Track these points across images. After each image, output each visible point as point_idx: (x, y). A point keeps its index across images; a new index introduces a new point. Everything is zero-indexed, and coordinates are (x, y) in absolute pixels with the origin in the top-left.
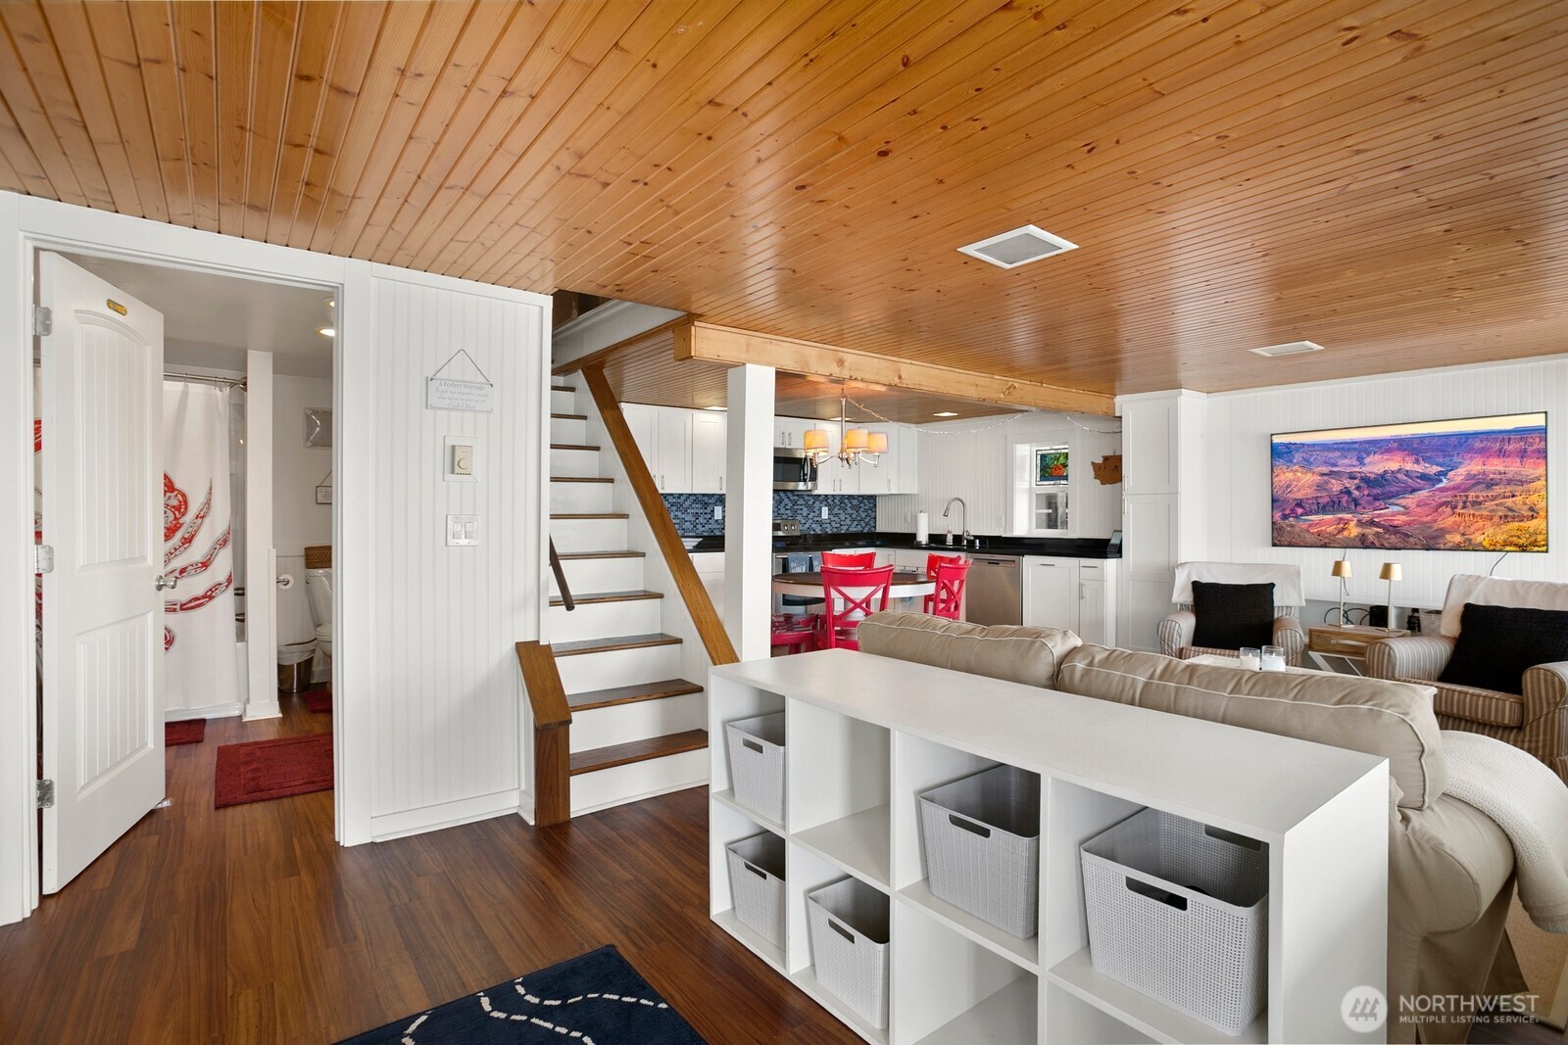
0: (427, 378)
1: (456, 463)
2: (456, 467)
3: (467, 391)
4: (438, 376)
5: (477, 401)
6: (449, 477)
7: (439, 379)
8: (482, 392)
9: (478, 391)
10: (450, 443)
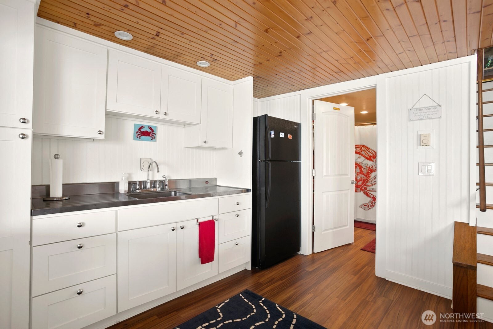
0: (409, 109)
1: (421, 141)
2: (422, 143)
3: (428, 111)
4: (414, 108)
5: (433, 114)
6: (419, 147)
7: (414, 109)
8: (436, 110)
9: (433, 110)
10: (419, 133)
